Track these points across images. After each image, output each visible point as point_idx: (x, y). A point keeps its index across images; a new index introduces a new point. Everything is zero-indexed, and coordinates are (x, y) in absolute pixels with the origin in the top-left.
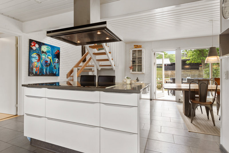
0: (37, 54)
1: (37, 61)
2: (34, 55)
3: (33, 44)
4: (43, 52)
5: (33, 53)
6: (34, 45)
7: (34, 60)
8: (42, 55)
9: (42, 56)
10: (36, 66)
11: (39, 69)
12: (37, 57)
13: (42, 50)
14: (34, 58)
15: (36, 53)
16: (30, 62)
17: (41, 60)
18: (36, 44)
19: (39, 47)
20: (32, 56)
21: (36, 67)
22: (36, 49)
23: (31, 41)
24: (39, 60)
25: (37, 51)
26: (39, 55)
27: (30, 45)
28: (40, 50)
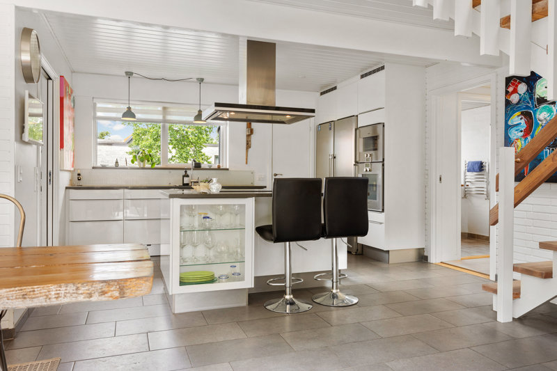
0: (522, 113)
1: (523, 136)
2: (516, 119)
3: (511, 89)
4: (542, 101)
5: (511, 116)
6: (515, 91)
7: (514, 134)
8: (538, 113)
9: (537, 116)
12: (523, 122)
13: (536, 96)
14: (515, 128)
15: (518, 113)
17: (535, 130)
18: (519, 83)
19: (527, 91)
20: (510, 122)
22: (520, 100)
23: (509, 80)
24: (528, 131)
25: (523, 105)
26: (528, 116)
27: (507, 92)
28: (531, 98)
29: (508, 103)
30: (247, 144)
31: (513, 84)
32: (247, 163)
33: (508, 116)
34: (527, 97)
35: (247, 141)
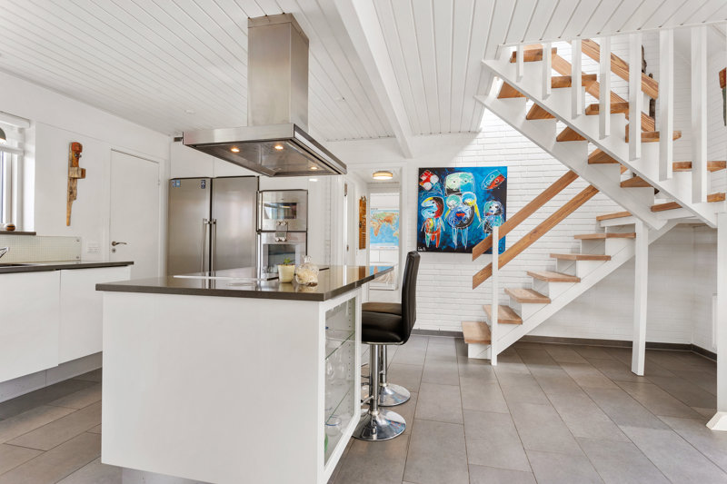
0: (434, 198)
1: (435, 217)
2: (428, 202)
3: (424, 178)
4: (450, 191)
5: (424, 199)
6: (428, 180)
7: (427, 214)
8: (447, 200)
9: (447, 202)
10: (431, 227)
11: (438, 235)
12: (435, 205)
13: (446, 187)
14: (428, 210)
15: (431, 198)
16: (420, 220)
17: (445, 213)
18: (432, 175)
19: (439, 182)
20: (423, 205)
21: (433, 231)
22: (432, 188)
23: (421, 171)
24: (439, 213)
25: (434, 192)
26: (438, 201)
27: (420, 180)
28: (442, 188)
29: (421, 189)
30: (71, 193)
31: (426, 175)
32: (69, 224)
33: (420, 199)
34: (439, 187)
35: (71, 188)
